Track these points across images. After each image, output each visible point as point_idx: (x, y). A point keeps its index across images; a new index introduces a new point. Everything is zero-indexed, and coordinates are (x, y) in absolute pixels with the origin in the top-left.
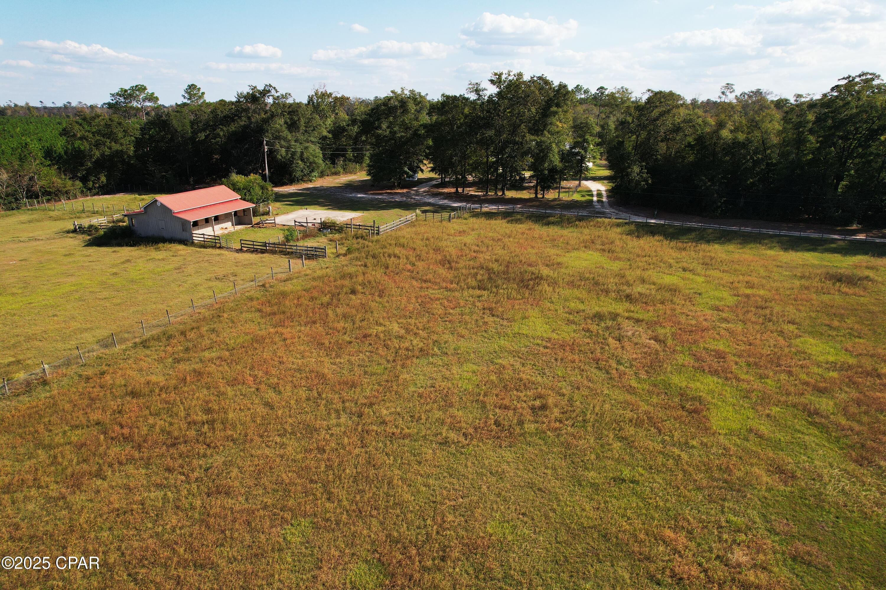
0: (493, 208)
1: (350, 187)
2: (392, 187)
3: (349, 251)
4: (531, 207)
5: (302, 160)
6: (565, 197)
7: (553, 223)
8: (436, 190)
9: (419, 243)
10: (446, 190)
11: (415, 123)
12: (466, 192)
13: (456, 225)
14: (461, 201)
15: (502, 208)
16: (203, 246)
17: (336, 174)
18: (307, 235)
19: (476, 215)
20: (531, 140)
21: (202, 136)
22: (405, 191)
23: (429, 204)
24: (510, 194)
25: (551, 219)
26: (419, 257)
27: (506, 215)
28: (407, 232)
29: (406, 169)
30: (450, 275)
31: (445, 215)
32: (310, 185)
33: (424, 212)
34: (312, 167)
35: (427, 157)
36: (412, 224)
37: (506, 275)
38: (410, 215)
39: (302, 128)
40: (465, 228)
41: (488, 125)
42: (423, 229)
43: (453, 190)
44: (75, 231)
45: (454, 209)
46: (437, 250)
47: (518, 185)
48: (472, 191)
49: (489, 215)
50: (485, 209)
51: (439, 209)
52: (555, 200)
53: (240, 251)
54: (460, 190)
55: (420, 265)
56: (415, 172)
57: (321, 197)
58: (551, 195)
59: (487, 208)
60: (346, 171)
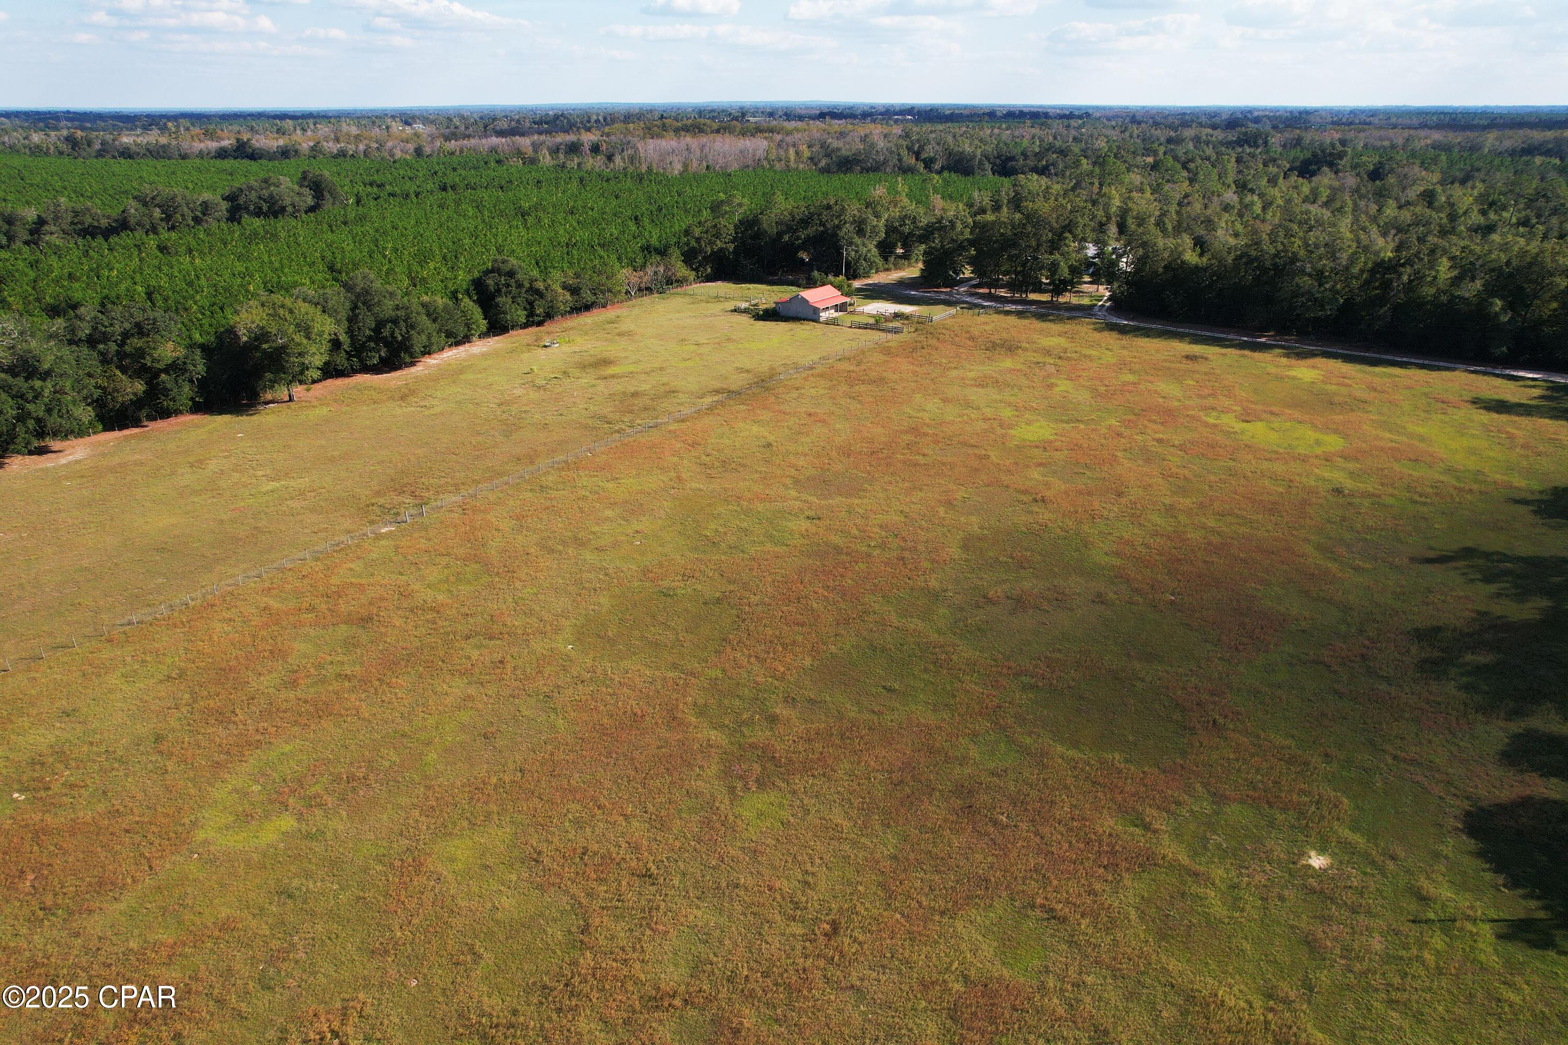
0: (1013, 307)
1: (902, 283)
2: (938, 286)
3: (916, 330)
4: (1043, 308)
5: (865, 260)
6: (1075, 300)
7: (1050, 321)
8: (973, 290)
9: (956, 328)
10: (981, 291)
11: (961, 237)
12: (997, 293)
13: (983, 318)
14: (991, 301)
15: (1020, 308)
16: (827, 323)
17: (887, 270)
18: (887, 320)
19: (998, 312)
20: (1046, 258)
21: (786, 238)
22: (948, 290)
23: (966, 302)
24: (1033, 296)
25: (1051, 318)
26: (956, 335)
27: (1020, 314)
28: (949, 322)
29: (951, 273)
30: (972, 344)
31: (977, 311)
32: (870, 281)
33: (962, 308)
34: (871, 265)
35: (968, 263)
36: (953, 317)
37: (1002, 346)
38: (952, 311)
39: (868, 234)
40: (988, 320)
41: (1014, 245)
42: (960, 320)
43: (987, 291)
44: (735, 311)
45: (984, 307)
46: (967, 332)
47: (1039, 289)
48: (1002, 293)
49: (1008, 313)
50: (1008, 308)
51: (973, 306)
52: (1066, 303)
53: (850, 327)
54: (993, 291)
55: (957, 339)
56: (957, 274)
57: (883, 293)
58: (1062, 300)
59: (1009, 307)
60: (897, 267)
